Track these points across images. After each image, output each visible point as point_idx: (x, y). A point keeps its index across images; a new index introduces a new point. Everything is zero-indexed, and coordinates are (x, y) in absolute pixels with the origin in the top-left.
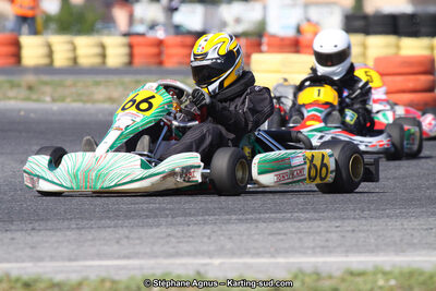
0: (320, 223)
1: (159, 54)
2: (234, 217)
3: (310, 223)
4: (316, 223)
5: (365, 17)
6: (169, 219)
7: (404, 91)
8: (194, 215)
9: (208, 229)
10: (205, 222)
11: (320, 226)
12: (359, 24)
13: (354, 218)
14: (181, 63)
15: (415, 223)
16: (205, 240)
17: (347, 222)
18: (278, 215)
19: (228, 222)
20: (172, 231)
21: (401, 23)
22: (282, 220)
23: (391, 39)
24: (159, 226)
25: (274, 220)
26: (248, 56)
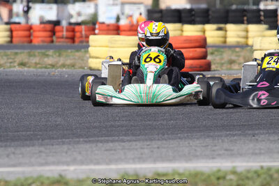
0: (137, 143)
1: (30, 36)
2: (81, 140)
3: (131, 143)
4: (134, 143)
5: (161, 11)
6: (40, 141)
8: (56, 139)
9: (65, 147)
10: (64, 143)
11: (136, 145)
12: (157, 15)
13: (159, 140)
14: (43, 41)
15: (197, 142)
16: (64, 154)
17: (154, 142)
18: (110, 138)
19: (78, 143)
20: (42, 149)
21: (183, 15)
22: (112, 141)
23: (178, 25)
24: (33, 145)
25: (107, 141)
26: (87, 37)
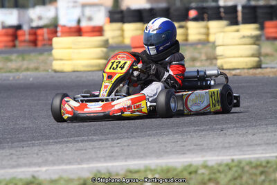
0: (107, 141)
2: (51, 141)
3: (100, 142)
4: (104, 142)
5: (122, 12)
6: (10, 144)
9: (36, 149)
10: (34, 145)
11: (107, 144)
12: (117, 16)
13: (128, 138)
14: (6, 46)
15: (167, 138)
16: (35, 156)
17: (123, 140)
18: (79, 138)
19: (48, 144)
20: (12, 151)
21: (145, 15)
22: (82, 141)
24: (4, 149)
25: (78, 141)
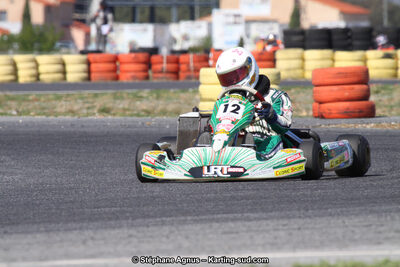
0: (269, 222)
1: (115, 70)
2: (189, 218)
3: (259, 222)
4: (265, 222)
5: (303, 32)
6: (130, 221)
7: (339, 100)
9: (166, 229)
10: (163, 223)
11: (267, 225)
13: (300, 217)
14: (134, 78)
15: (356, 220)
16: (164, 239)
17: (292, 220)
18: (231, 216)
19: (185, 222)
20: (133, 232)
21: (335, 37)
22: (233, 220)
23: (327, 53)
24: (120, 227)
25: (226, 220)
26: (197, 70)
